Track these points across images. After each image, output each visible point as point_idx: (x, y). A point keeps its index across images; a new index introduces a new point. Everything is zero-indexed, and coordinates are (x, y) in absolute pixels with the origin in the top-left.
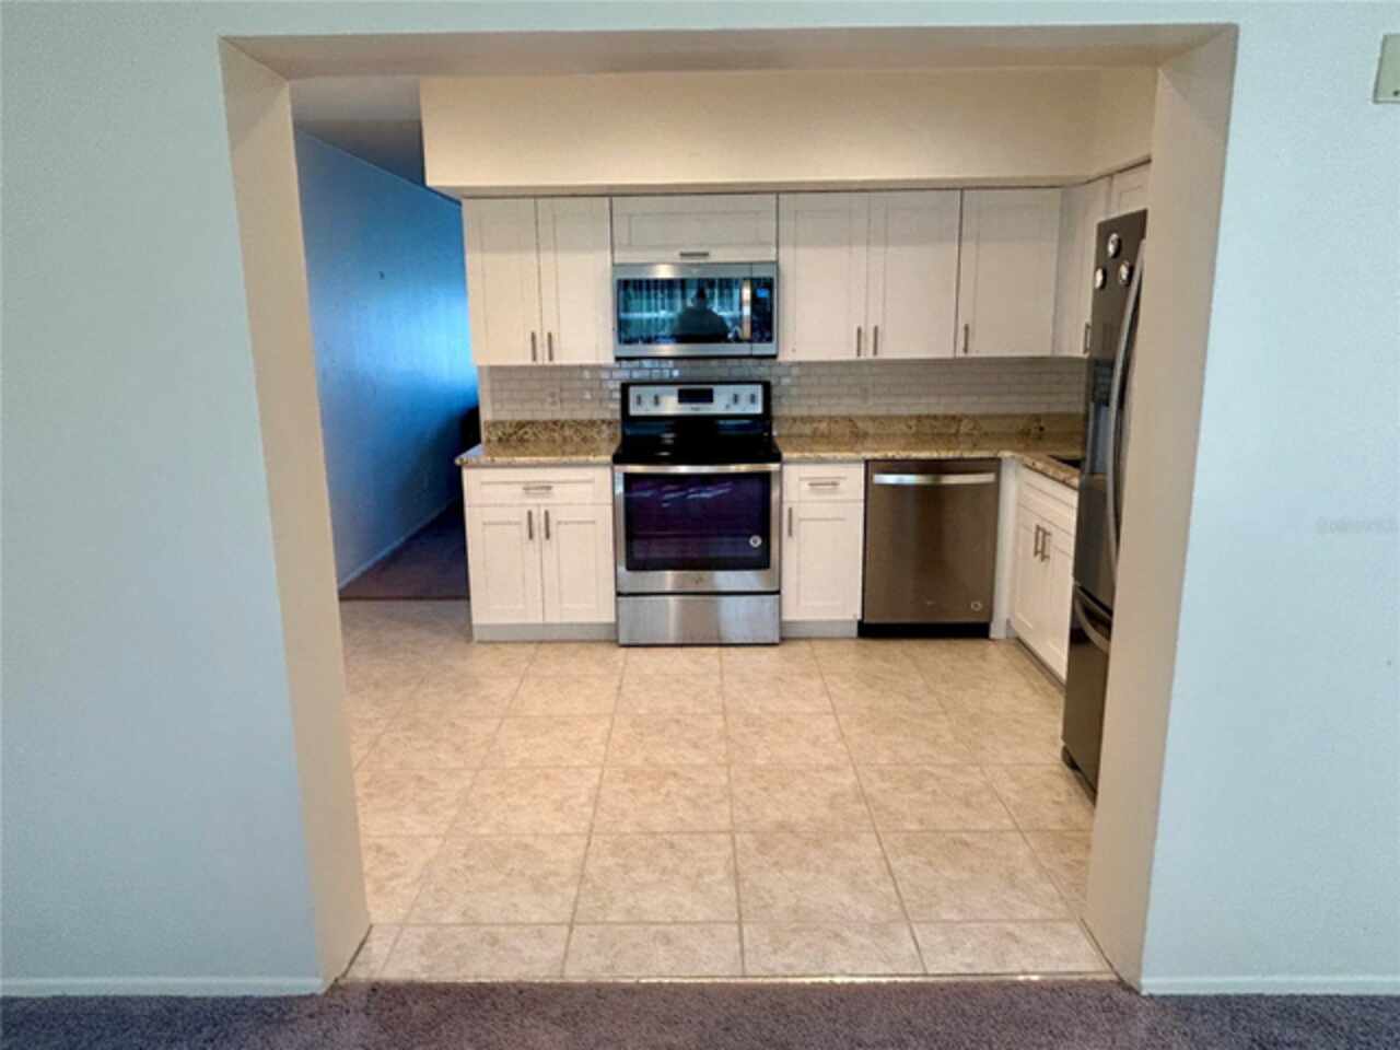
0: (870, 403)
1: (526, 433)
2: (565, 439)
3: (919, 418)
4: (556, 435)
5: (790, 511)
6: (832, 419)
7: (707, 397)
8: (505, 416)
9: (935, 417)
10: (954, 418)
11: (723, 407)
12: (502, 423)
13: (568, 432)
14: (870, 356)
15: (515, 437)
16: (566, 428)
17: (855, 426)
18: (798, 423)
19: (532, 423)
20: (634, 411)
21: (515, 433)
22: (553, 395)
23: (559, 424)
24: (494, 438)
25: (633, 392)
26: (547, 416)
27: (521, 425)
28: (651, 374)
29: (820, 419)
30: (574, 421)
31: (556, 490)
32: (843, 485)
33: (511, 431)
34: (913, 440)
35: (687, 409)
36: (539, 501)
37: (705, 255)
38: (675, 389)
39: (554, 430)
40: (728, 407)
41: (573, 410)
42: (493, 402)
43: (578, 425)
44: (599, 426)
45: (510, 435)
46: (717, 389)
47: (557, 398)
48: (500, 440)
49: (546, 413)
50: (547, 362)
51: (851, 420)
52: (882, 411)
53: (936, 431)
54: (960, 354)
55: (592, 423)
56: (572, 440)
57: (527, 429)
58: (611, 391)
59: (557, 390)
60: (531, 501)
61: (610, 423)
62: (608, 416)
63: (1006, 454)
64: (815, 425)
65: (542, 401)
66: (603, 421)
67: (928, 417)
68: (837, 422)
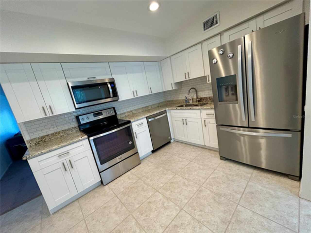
0: (134, 107)
1: (46, 139)
2: (61, 136)
3: (143, 108)
4: (58, 136)
5: (135, 133)
6: (128, 112)
7: (101, 114)
9: (145, 107)
11: (105, 115)
12: (35, 139)
14: (136, 97)
16: (60, 133)
17: (132, 112)
18: (122, 115)
19: (47, 135)
21: (42, 140)
22: (53, 125)
23: (58, 133)
25: (80, 118)
26: (53, 132)
27: (43, 137)
28: (83, 112)
29: (126, 113)
31: (71, 152)
32: (144, 123)
33: (39, 140)
34: (143, 112)
35: (96, 118)
36: (65, 158)
37: (94, 78)
38: (92, 114)
39: (56, 135)
40: (107, 115)
41: (61, 128)
43: (64, 131)
44: (72, 129)
45: (40, 142)
46: (103, 112)
47: (55, 126)
48: (36, 144)
49: (51, 131)
50: (51, 115)
52: (136, 108)
54: (150, 93)
55: (69, 129)
56: (63, 136)
58: (72, 119)
60: (61, 160)
61: (75, 128)
62: (73, 126)
63: (167, 109)
64: (125, 114)
65: (49, 128)
67: (144, 107)
68: (129, 112)
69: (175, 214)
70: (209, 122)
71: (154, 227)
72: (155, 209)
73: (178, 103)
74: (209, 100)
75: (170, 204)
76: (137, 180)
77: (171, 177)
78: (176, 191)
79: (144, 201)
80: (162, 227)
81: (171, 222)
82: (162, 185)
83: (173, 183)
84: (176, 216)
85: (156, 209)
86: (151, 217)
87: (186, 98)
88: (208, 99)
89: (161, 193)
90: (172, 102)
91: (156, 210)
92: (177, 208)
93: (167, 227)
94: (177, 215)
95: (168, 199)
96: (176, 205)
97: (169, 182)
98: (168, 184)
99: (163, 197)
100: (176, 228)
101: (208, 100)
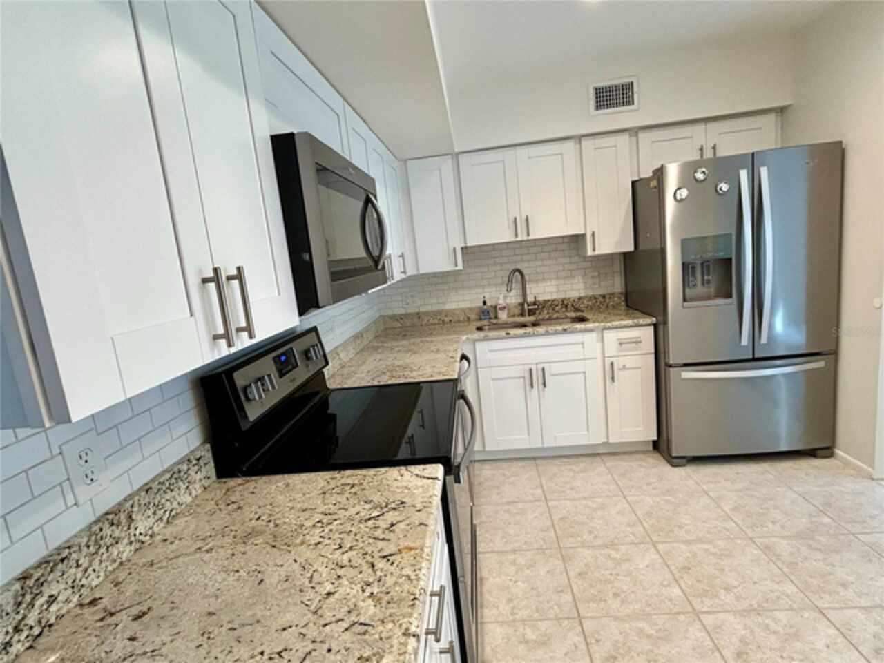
70: (624, 366)
73: (444, 322)
74: (561, 309)
87: (485, 303)
88: (557, 306)
90: (416, 320)
101: (557, 308)
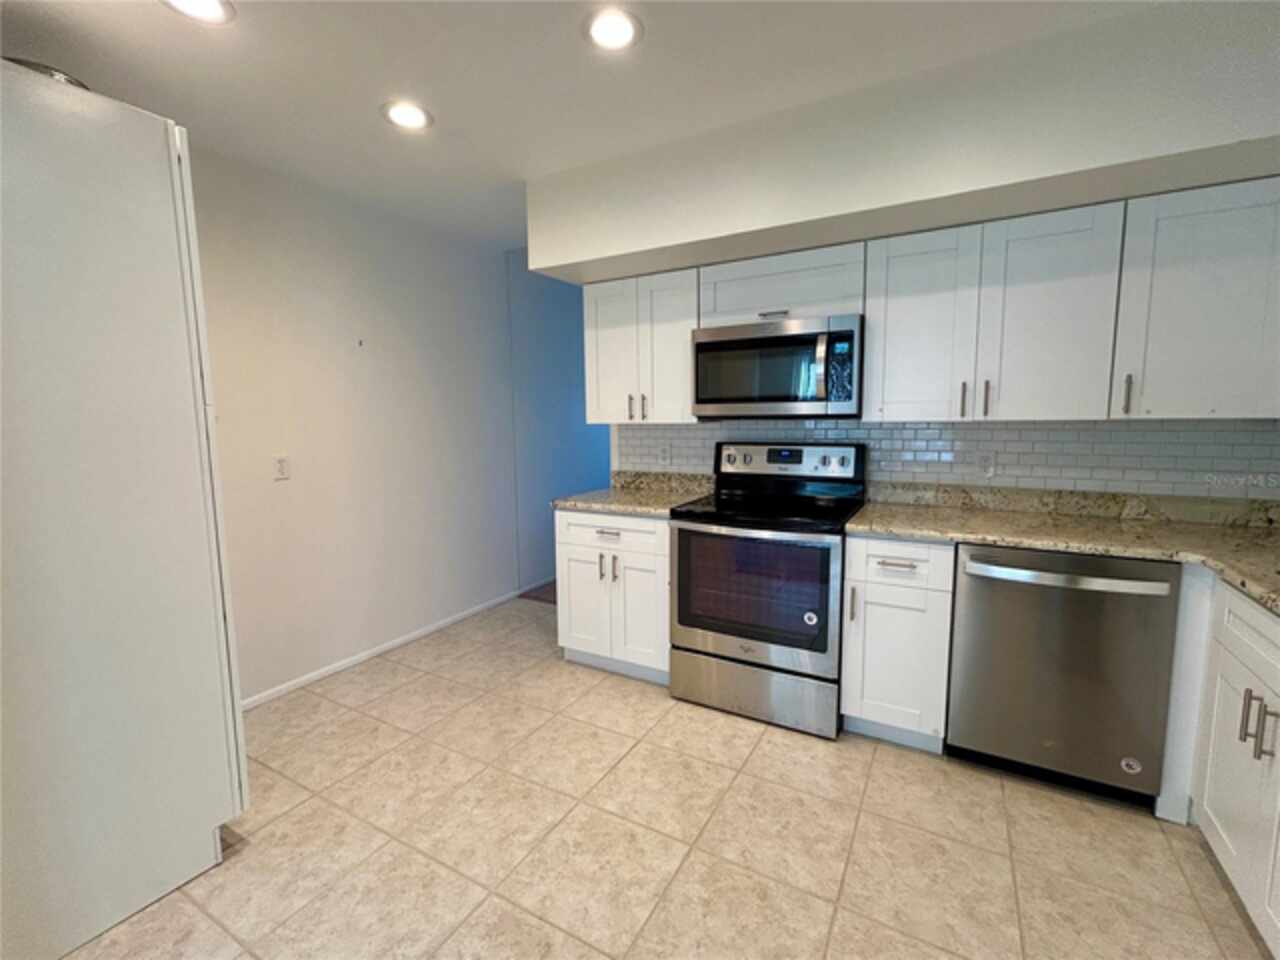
0: (991, 472)
1: (642, 483)
3: (1061, 494)
4: (665, 486)
5: (853, 591)
7: (796, 457)
8: (628, 467)
9: (1085, 495)
10: (1114, 496)
11: (812, 468)
12: (625, 473)
13: (674, 484)
14: (979, 417)
15: (632, 486)
16: (673, 479)
17: (969, 497)
19: (646, 474)
20: (727, 468)
21: (634, 482)
22: (664, 452)
23: (667, 477)
24: (618, 485)
25: (725, 452)
26: (657, 469)
27: (638, 475)
29: (926, 487)
30: (680, 475)
31: (624, 537)
32: (922, 569)
33: (629, 480)
35: (775, 469)
36: (609, 545)
38: (766, 449)
39: (663, 482)
40: (816, 468)
41: (680, 465)
42: (621, 454)
43: (683, 478)
44: (700, 480)
45: (630, 483)
46: (806, 450)
47: (668, 455)
48: (623, 487)
49: (658, 467)
50: (640, 421)
51: (964, 491)
52: (1009, 482)
53: (1085, 512)
54: (1118, 414)
55: (694, 477)
56: (677, 491)
57: (643, 479)
58: (708, 449)
59: (668, 447)
60: (602, 544)
62: (704, 472)
63: (1191, 558)
64: (919, 494)
65: (656, 457)
66: (703, 476)
68: (946, 491)
69: (593, 937)
71: (542, 878)
72: (608, 862)
75: (636, 910)
76: (726, 763)
77: (805, 881)
78: (711, 922)
79: (636, 818)
80: (542, 901)
81: (560, 929)
82: (731, 854)
83: (764, 896)
84: (585, 943)
85: (608, 866)
86: (577, 857)
89: (686, 864)
91: (602, 868)
92: (626, 940)
93: (541, 919)
94: (590, 945)
95: (663, 897)
96: (638, 936)
97: (764, 881)
98: (749, 877)
99: (669, 873)
100: (539, 951)
